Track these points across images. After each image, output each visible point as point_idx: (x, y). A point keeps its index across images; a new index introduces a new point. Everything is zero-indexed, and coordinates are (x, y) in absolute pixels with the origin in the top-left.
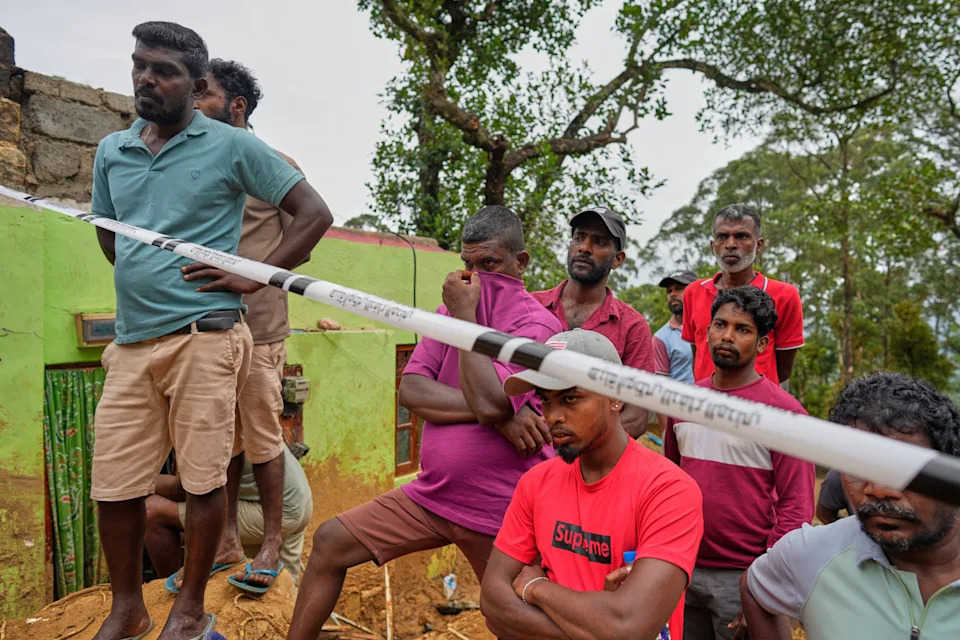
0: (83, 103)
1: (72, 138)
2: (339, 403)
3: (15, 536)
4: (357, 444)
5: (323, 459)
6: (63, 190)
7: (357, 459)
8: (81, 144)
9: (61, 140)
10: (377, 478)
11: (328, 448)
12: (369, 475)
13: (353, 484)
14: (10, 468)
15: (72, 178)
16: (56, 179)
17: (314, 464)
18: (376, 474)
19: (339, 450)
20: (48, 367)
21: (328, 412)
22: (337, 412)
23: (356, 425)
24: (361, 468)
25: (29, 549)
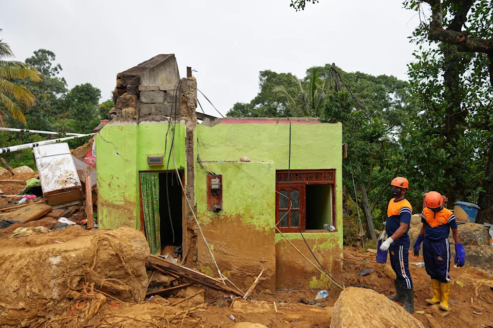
0: (153, 91)
1: (150, 102)
2: (242, 192)
3: (129, 218)
4: (252, 211)
5: (234, 214)
6: (146, 118)
7: (252, 218)
8: (152, 103)
9: (147, 103)
10: (264, 228)
11: (236, 210)
12: (259, 226)
13: (250, 228)
14: (128, 199)
15: (150, 114)
16: (145, 115)
17: (229, 216)
18: (264, 226)
19: (242, 212)
20: (140, 172)
21: (236, 195)
22: (241, 196)
23: (251, 203)
24: (254, 222)
25: (132, 223)
